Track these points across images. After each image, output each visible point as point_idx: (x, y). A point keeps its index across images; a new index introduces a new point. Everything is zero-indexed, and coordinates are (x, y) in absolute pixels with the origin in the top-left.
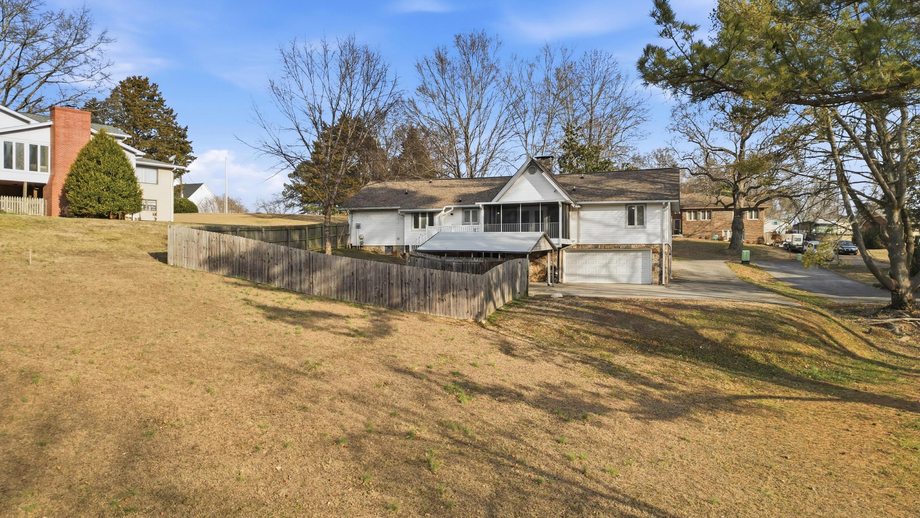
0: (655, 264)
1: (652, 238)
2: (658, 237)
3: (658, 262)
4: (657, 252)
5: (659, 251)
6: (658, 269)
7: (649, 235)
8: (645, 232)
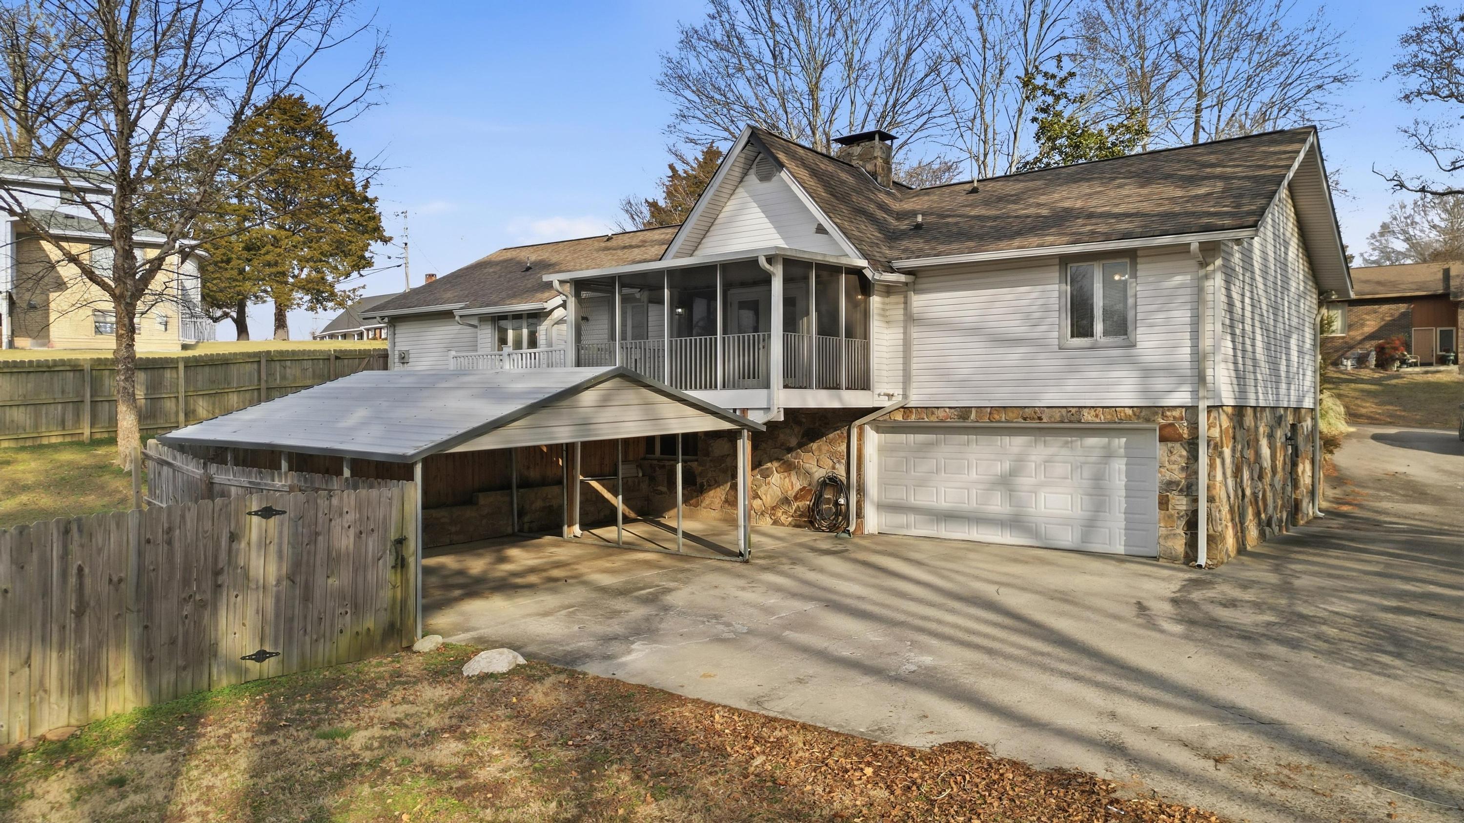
0: (1170, 485)
1: (1160, 383)
2: (1181, 380)
3: (1179, 476)
4: (1179, 439)
5: (1186, 434)
6: (1180, 503)
7: (1147, 372)
8: (1132, 362)
